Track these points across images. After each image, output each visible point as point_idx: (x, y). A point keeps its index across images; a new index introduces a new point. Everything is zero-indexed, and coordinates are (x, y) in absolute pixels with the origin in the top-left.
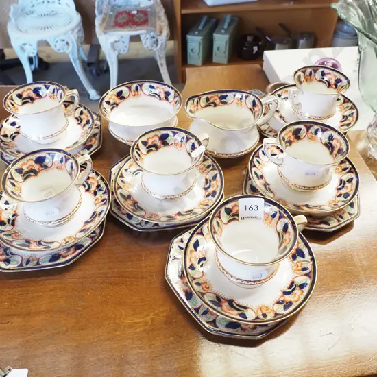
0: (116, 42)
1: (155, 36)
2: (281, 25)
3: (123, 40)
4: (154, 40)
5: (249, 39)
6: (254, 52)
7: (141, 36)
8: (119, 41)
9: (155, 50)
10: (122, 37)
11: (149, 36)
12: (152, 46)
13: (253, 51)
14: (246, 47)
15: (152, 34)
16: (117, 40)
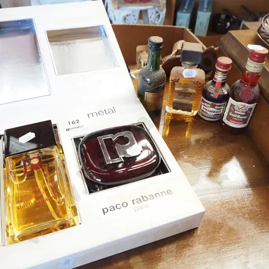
0: (127, 15)
1: (159, 11)
2: (243, 7)
3: (134, 14)
4: (158, 14)
5: (223, 16)
6: (227, 27)
7: (148, 11)
8: (130, 15)
9: (157, 23)
10: (133, 11)
11: (154, 12)
12: (155, 20)
13: (226, 25)
14: (221, 23)
15: (157, 9)
16: (129, 13)
